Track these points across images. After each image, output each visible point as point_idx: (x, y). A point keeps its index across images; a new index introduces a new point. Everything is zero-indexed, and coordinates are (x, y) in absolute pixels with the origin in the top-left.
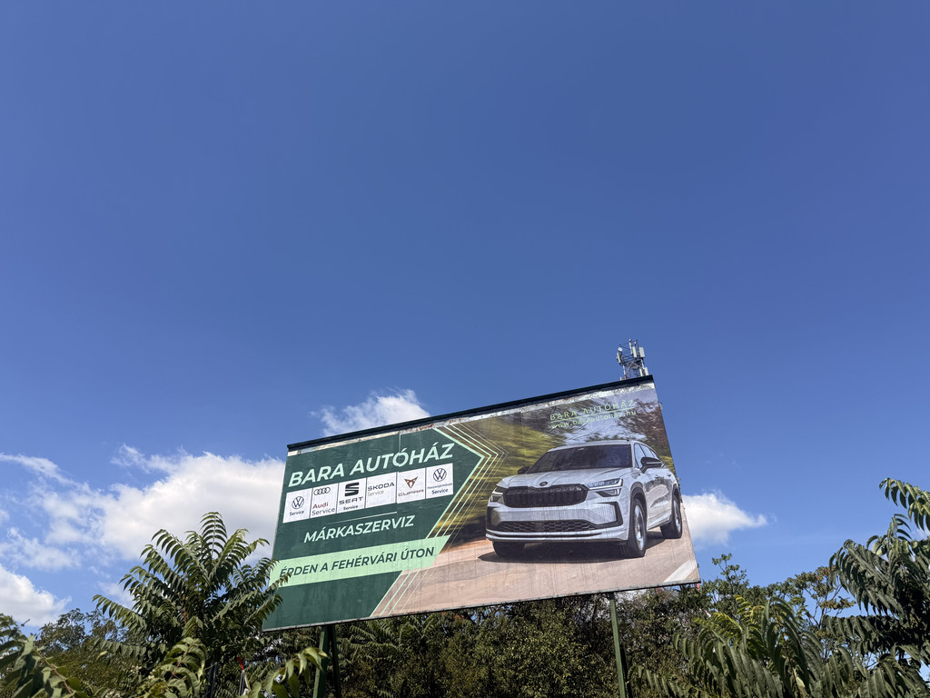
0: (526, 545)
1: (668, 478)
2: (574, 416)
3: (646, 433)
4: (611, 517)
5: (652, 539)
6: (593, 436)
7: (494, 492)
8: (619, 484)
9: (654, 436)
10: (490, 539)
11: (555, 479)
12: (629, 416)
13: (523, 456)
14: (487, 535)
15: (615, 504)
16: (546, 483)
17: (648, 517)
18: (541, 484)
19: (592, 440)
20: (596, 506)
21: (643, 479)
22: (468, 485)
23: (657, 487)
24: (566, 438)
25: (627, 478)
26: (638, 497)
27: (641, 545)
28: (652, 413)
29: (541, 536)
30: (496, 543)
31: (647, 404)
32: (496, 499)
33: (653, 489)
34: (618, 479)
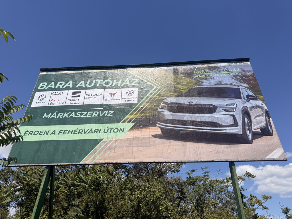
0: (181, 132)
1: (262, 106)
2: (207, 73)
3: (248, 84)
4: (231, 122)
5: (256, 135)
6: (218, 82)
7: (161, 104)
8: (235, 106)
9: (252, 85)
10: (159, 127)
11: (197, 100)
12: (238, 75)
13: (179, 88)
14: (157, 125)
15: (233, 116)
16: (192, 102)
17: (253, 124)
18: (189, 103)
19: (218, 84)
20: (223, 116)
21: (248, 105)
22: (146, 99)
23: (256, 109)
24: (203, 82)
25: (239, 104)
26: (246, 113)
27: (250, 138)
28: (250, 75)
29: (190, 128)
30: (162, 129)
31: (247, 71)
32: (163, 108)
33: (254, 110)
34: (234, 104)
